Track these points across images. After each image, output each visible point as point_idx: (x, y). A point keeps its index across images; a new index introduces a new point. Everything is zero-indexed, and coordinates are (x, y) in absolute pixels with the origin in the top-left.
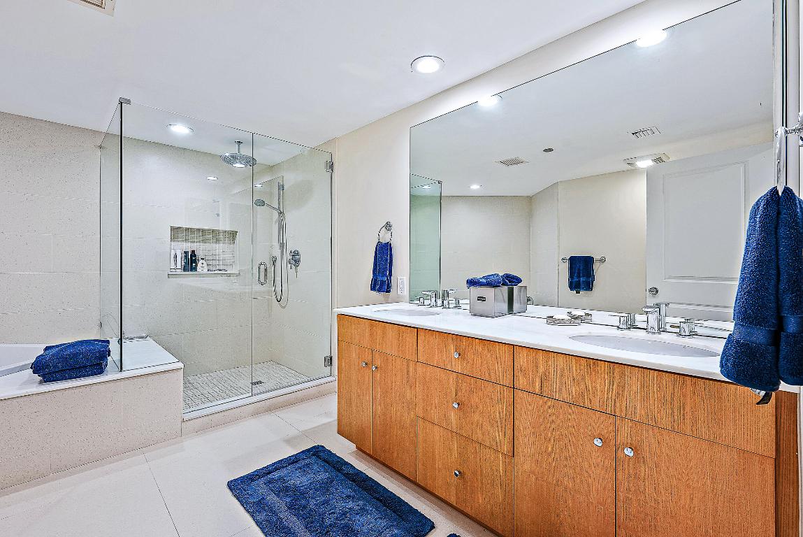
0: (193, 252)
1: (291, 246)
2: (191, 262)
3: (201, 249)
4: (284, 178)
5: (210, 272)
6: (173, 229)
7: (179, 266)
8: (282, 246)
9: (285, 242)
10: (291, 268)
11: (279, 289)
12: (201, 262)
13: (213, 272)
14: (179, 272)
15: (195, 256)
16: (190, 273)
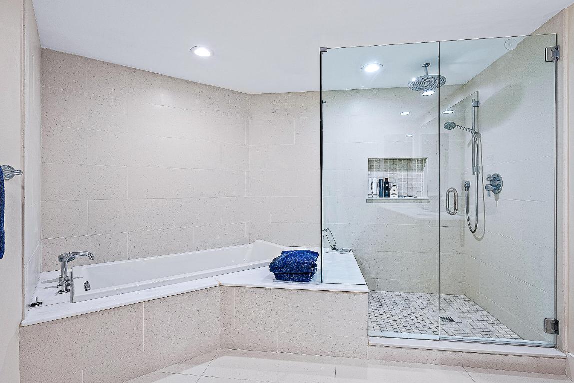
0: (386, 179)
1: (488, 169)
2: (385, 189)
3: (393, 177)
4: (480, 93)
5: (400, 198)
6: (370, 160)
7: (375, 193)
8: (476, 170)
9: (480, 165)
10: (489, 195)
11: (473, 218)
12: (393, 188)
13: (403, 198)
14: (375, 198)
15: (388, 183)
16: (384, 198)
